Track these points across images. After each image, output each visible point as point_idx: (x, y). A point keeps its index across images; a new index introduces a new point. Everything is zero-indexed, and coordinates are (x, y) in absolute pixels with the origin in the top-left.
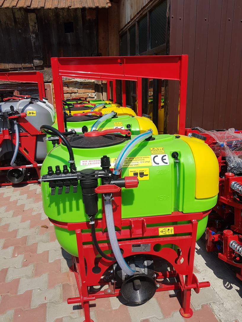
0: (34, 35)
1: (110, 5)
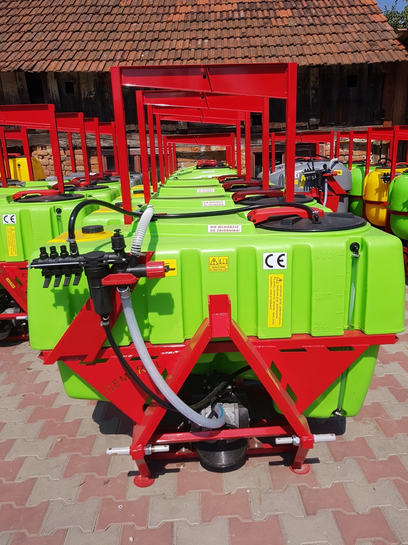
0: (313, 92)
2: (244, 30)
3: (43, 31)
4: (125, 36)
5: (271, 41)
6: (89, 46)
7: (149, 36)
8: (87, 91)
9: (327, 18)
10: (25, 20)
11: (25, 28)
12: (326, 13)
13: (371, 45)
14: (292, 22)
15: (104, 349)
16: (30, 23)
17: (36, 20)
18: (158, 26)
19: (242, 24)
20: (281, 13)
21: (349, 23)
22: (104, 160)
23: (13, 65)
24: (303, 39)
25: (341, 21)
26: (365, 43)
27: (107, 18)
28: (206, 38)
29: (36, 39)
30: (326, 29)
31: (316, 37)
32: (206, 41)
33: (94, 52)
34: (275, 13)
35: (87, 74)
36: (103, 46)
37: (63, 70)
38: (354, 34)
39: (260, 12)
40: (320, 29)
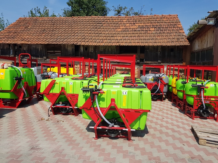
0: (159, 53)
1: (189, 44)
2: (139, 34)
3: (81, 33)
4: (103, 35)
5: (147, 38)
6: (93, 38)
7: (111, 35)
8: (91, 50)
9: (165, 31)
10: (76, 30)
11: (76, 32)
12: (165, 29)
13: (177, 40)
14: (154, 32)
15: (91, 107)
16: (77, 31)
17: (79, 30)
18: (113, 32)
19: (139, 32)
20: (151, 29)
21: (172, 33)
22: (94, 69)
23: (72, 43)
24: (157, 37)
25: (170, 32)
26: (176, 39)
27: (99, 30)
28: (127, 36)
29: (79, 35)
30: (164, 35)
31: (161, 37)
32: (127, 37)
33: (94, 40)
34: (149, 29)
35: (92, 46)
36: (97, 38)
37: (85, 45)
38: (173, 36)
39: (145, 29)
40: (162, 34)
